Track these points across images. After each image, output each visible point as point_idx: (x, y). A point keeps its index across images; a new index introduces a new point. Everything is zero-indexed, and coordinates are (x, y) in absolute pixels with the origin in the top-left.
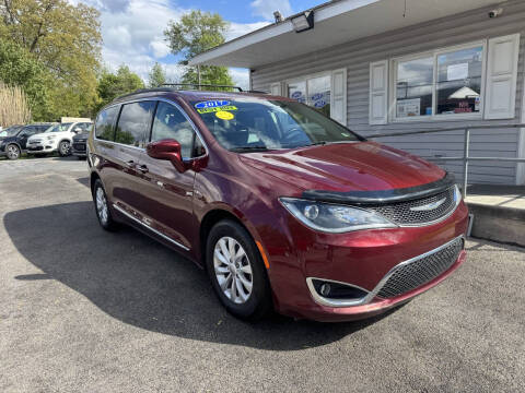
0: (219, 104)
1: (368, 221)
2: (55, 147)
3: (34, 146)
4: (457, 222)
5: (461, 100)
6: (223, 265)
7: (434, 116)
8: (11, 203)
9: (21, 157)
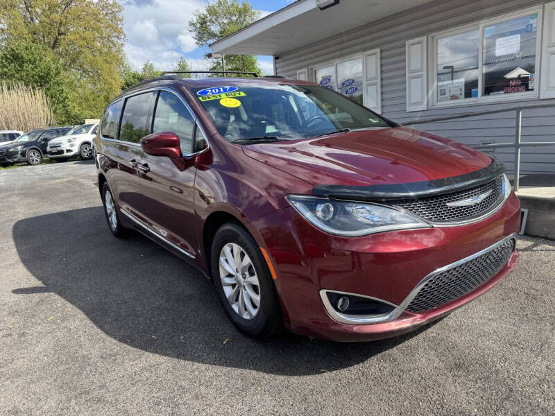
0: (225, 90)
1: (394, 221)
2: (75, 150)
3: (54, 150)
4: (505, 219)
5: (512, 79)
6: (230, 276)
7: (481, 99)
8: (24, 211)
9: (42, 162)
